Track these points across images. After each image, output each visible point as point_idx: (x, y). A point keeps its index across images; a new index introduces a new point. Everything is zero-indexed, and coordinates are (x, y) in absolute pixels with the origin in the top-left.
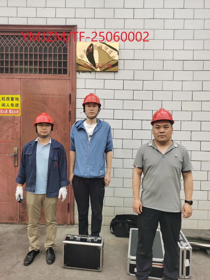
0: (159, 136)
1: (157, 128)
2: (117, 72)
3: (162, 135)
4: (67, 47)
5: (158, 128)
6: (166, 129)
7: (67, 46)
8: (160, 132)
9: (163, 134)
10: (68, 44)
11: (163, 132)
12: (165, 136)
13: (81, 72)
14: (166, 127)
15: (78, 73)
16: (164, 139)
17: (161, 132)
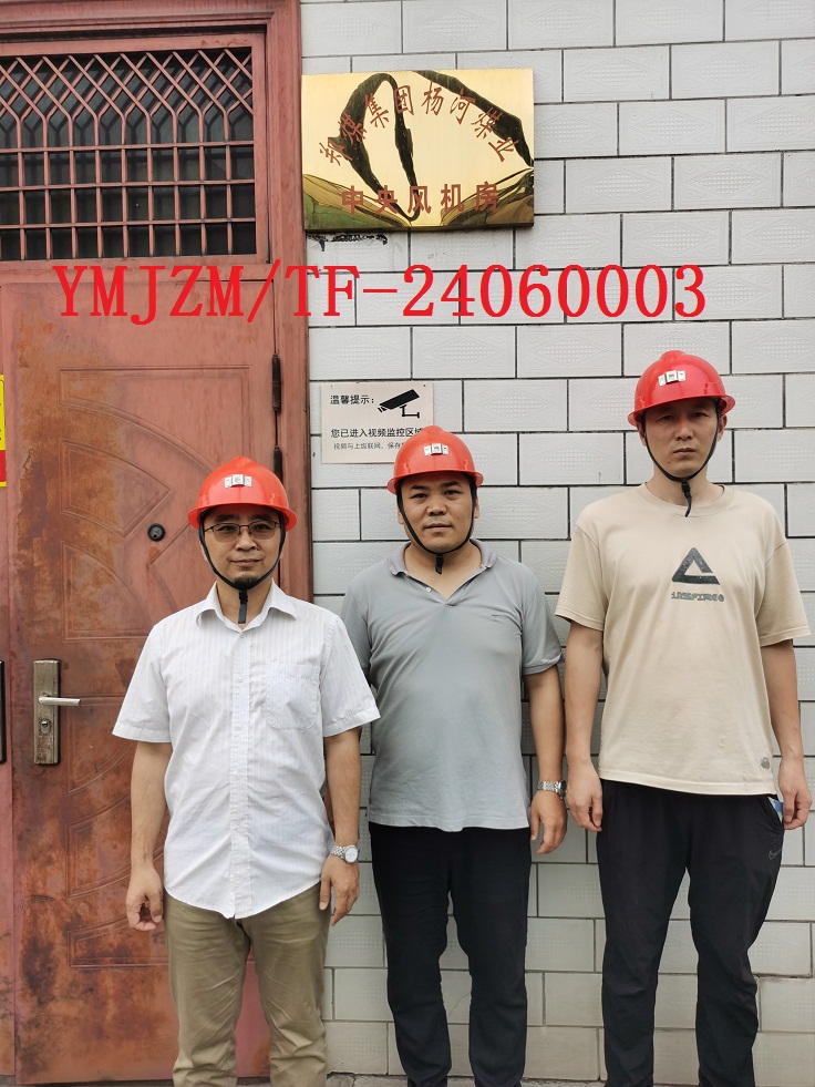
0: (425, 528)
1: (415, 496)
2: (528, 226)
3: (436, 522)
4: (252, 107)
5: (420, 496)
6: (451, 499)
7: (249, 99)
8: (429, 510)
9: (443, 517)
10: (257, 90)
11: (441, 513)
12: (451, 526)
13: (330, 238)
14: (451, 492)
15: (317, 243)
16: (448, 539)
17: (432, 514)
